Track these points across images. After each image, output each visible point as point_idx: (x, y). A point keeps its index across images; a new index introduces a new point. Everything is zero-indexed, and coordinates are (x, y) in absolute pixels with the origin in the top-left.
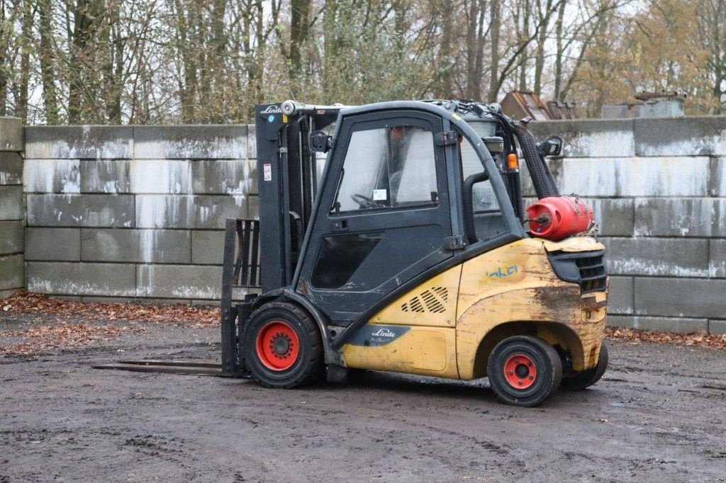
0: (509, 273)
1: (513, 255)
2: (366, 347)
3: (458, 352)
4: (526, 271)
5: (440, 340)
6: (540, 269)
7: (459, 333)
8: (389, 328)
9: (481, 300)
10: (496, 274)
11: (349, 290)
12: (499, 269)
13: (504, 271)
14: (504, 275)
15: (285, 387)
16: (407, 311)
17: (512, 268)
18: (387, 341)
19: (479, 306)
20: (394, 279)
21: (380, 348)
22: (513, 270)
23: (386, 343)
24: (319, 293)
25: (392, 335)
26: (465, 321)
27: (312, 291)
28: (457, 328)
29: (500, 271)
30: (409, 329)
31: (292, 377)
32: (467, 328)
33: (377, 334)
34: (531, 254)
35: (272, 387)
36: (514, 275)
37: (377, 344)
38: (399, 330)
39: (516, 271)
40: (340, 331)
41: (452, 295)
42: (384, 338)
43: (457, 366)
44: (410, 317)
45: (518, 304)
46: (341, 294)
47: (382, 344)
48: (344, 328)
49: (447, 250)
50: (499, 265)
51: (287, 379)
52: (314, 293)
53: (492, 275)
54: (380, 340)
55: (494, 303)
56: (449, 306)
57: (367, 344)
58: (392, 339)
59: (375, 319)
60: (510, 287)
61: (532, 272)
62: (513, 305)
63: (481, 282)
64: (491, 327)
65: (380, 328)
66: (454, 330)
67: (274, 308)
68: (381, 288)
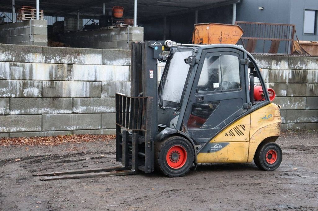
0: (269, 117)
1: (270, 110)
2: (208, 153)
3: (249, 151)
4: (275, 116)
5: (242, 147)
6: (278, 115)
7: (251, 143)
8: (219, 144)
9: (260, 129)
10: (264, 118)
11: (204, 128)
12: (266, 116)
13: (267, 117)
14: (267, 118)
15: (180, 176)
16: (228, 136)
17: (270, 115)
18: (218, 150)
19: (259, 132)
20: (224, 122)
21: (214, 153)
22: (270, 116)
23: (218, 151)
24: (191, 131)
25: (220, 147)
26: (253, 138)
27: (188, 130)
28: (250, 142)
29: (266, 117)
30: (229, 143)
31: (184, 171)
32: (254, 141)
33: (214, 147)
34: (276, 109)
35: (174, 177)
36: (271, 118)
37: (213, 151)
38: (224, 144)
39: (271, 116)
40: (200, 147)
41: (247, 128)
42: (217, 148)
43: (248, 157)
44: (229, 138)
45: (272, 130)
46: (200, 130)
47: (215, 151)
48: (202, 146)
49: (244, 109)
50: (266, 114)
51: (181, 172)
52: (188, 131)
53: (263, 118)
54: (215, 149)
55: (264, 130)
56: (246, 132)
57: (209, 152)
58: (220, 149)
59: (213, 141)
60: (270, 123)
61: (276, 116)
62: (271, 130)
63: (259, 122)
64: (262, 140)
65: (215, 144)
66: (248, 142)
67: (176, 139)
68: (218, 127)
